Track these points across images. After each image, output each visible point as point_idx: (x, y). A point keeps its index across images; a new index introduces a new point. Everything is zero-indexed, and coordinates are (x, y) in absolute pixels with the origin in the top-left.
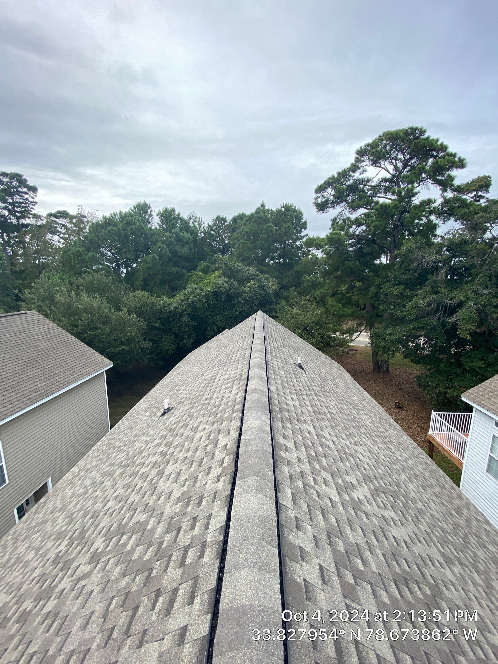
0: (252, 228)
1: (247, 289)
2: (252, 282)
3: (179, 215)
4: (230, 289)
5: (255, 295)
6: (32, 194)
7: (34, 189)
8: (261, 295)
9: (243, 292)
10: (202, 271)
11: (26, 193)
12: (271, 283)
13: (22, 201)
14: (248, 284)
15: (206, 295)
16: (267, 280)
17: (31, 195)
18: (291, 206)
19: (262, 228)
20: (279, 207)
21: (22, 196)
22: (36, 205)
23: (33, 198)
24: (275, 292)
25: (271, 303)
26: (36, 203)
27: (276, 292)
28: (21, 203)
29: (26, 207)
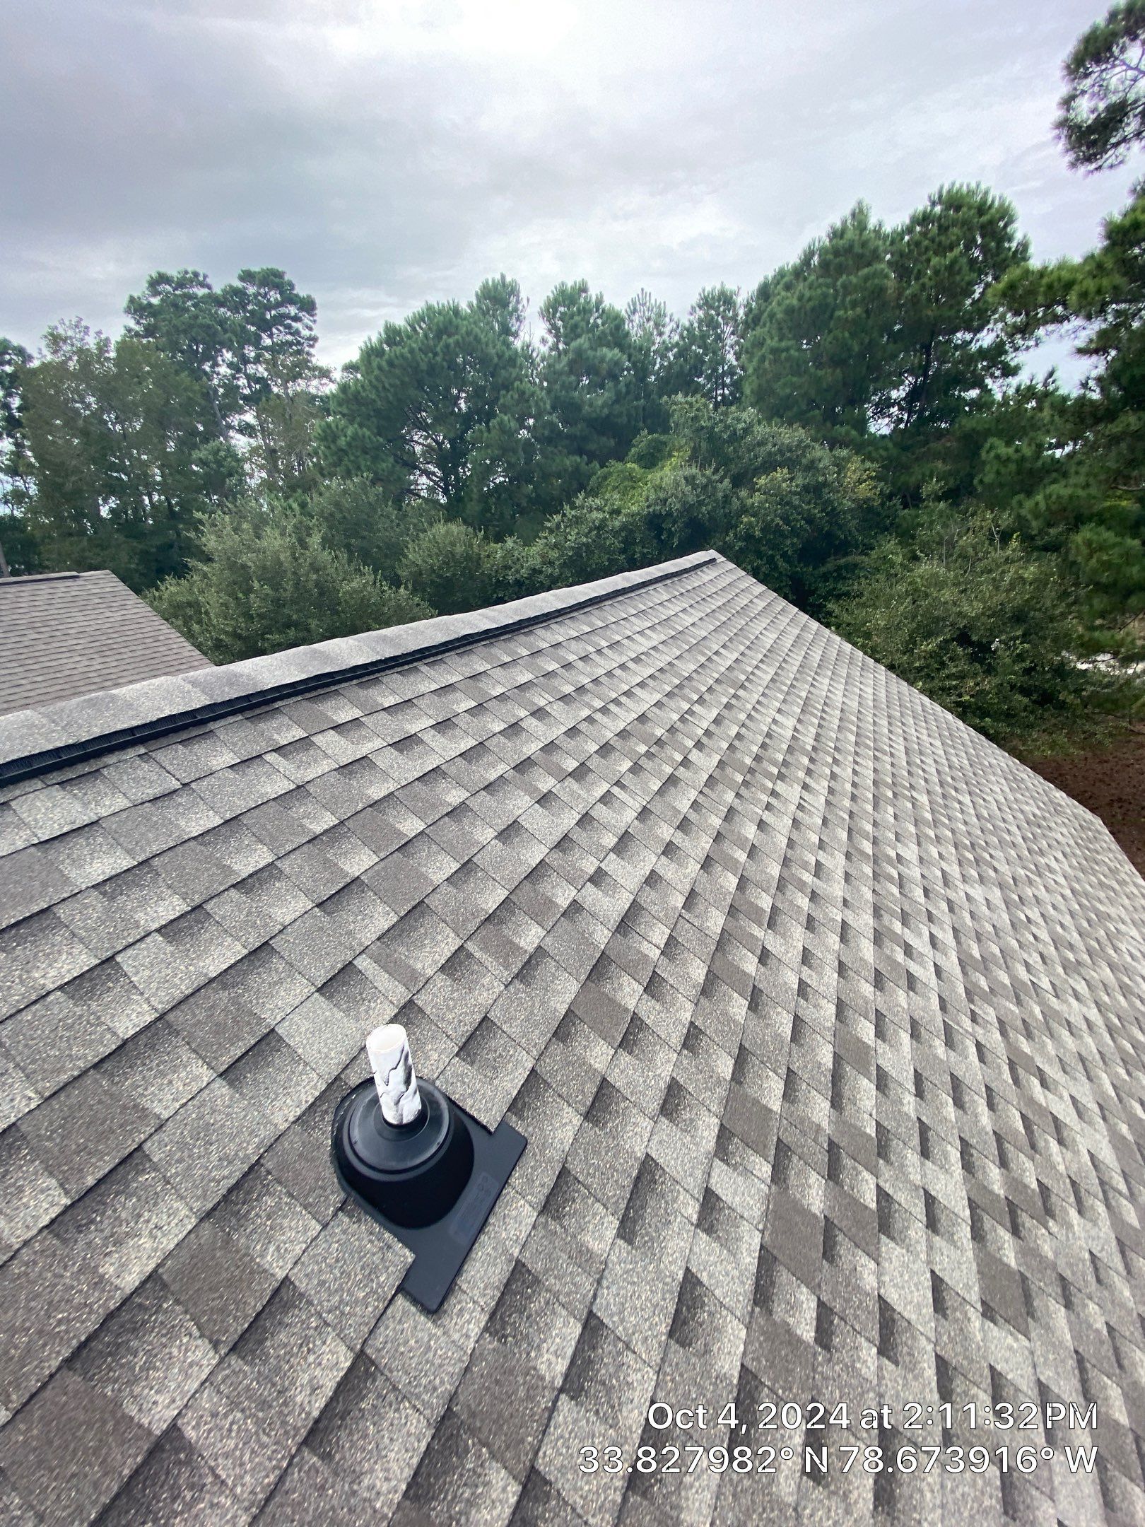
0: (807, 294)
1: (757, 498)
2: (780, 474)
3: (599, 301)
4: (700, 503)
5: (786, 520)
6: (307, 319)
7: (308, 306)
8: (810, 520)
9: (744, 510)
10: (640, 459)
11: (296, 319)
12: (851, 476)
13: (289, 338)
14: (762, 481)
15: (624, 527)
16: (840, 465)
17: (306, 321)
18: (971, 193)
19: (844, 286)
20: (922, 205)
21: (289, 327)
22: (317, 345)
23: (310, 329)
24: (866, 511)
25: (844, 548)
26: (315, 339)
27: (870, 509)
28: (290, 344)
29: (299, 352)
